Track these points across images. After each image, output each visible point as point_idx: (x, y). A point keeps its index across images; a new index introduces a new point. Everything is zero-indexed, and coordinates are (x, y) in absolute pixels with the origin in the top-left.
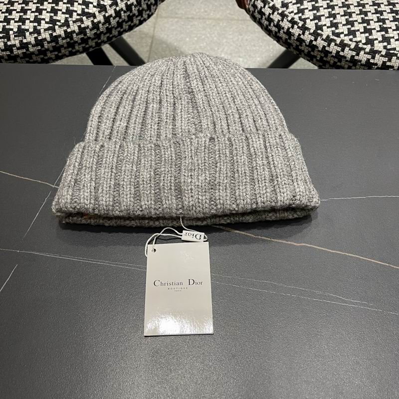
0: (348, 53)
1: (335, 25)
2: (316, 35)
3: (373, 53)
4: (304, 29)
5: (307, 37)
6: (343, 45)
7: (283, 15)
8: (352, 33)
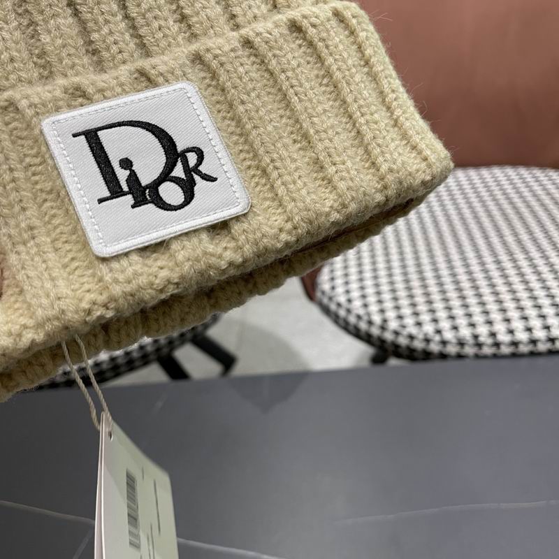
0: (418, 345)
1: (400, 317)
2: (383, 328)
3: (444, 343)
4: (370, 323)
5: (375, 331)
6: (411, 337)
7: (349, 311)
8: (419, 324)
